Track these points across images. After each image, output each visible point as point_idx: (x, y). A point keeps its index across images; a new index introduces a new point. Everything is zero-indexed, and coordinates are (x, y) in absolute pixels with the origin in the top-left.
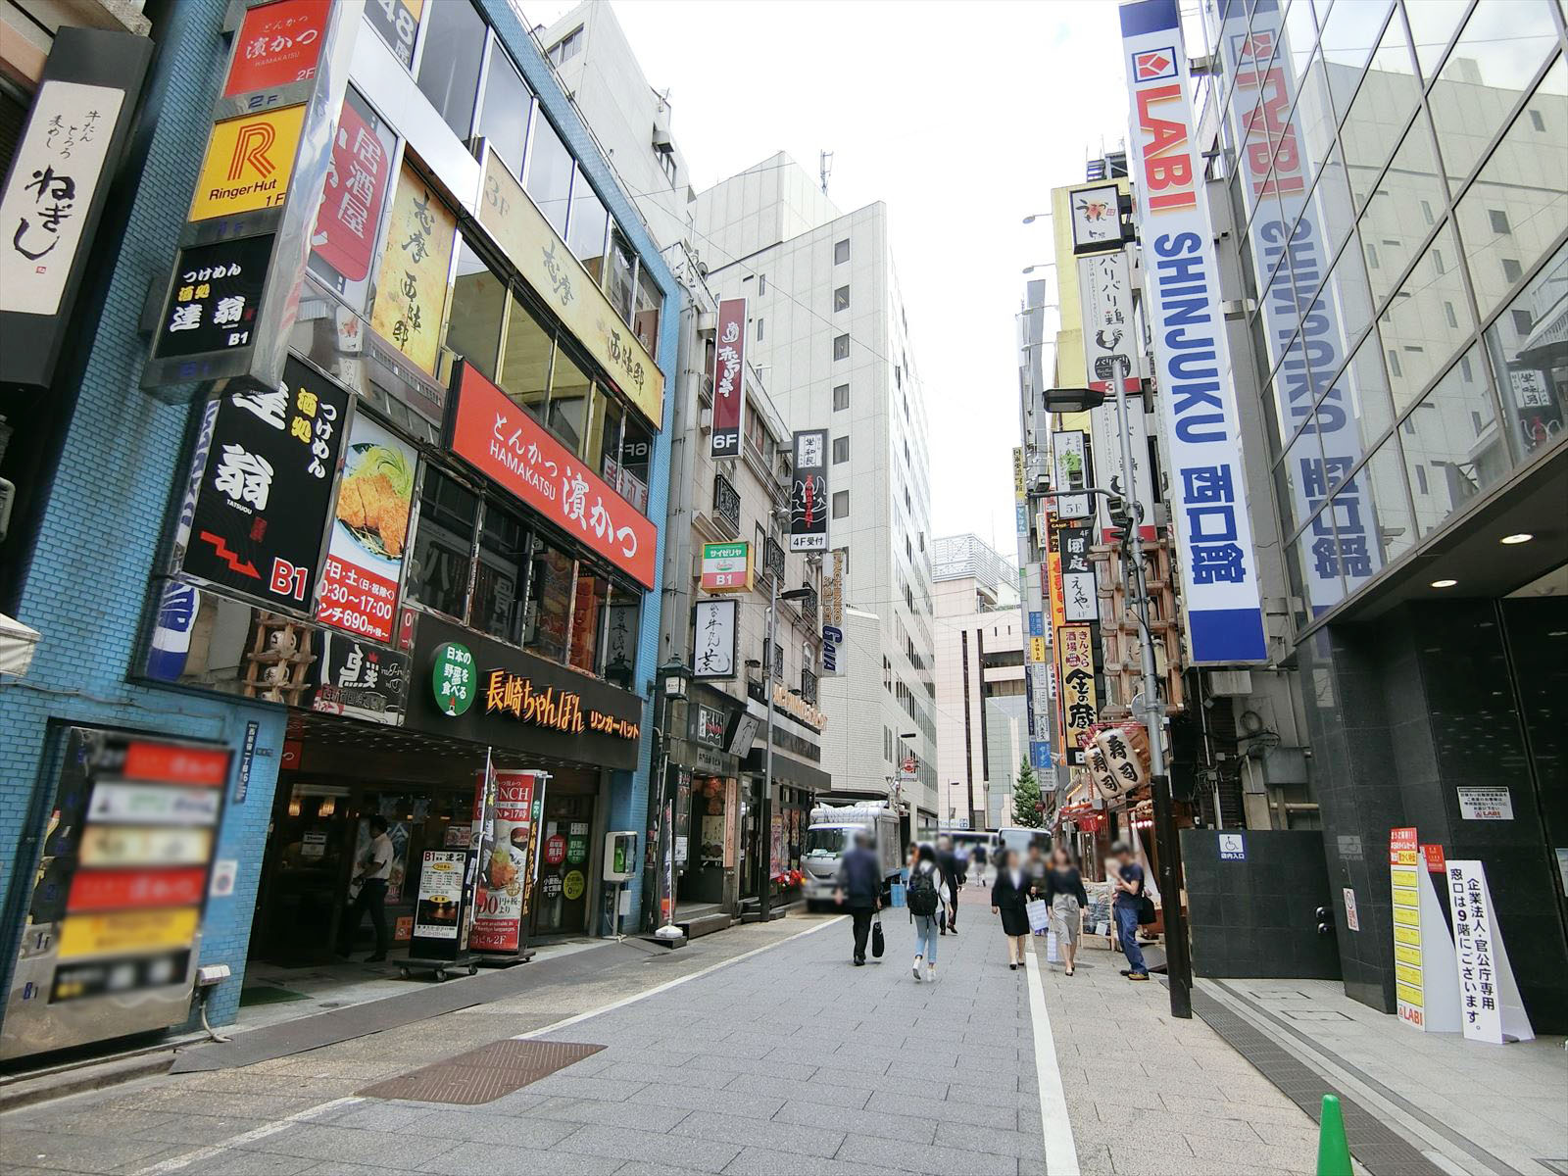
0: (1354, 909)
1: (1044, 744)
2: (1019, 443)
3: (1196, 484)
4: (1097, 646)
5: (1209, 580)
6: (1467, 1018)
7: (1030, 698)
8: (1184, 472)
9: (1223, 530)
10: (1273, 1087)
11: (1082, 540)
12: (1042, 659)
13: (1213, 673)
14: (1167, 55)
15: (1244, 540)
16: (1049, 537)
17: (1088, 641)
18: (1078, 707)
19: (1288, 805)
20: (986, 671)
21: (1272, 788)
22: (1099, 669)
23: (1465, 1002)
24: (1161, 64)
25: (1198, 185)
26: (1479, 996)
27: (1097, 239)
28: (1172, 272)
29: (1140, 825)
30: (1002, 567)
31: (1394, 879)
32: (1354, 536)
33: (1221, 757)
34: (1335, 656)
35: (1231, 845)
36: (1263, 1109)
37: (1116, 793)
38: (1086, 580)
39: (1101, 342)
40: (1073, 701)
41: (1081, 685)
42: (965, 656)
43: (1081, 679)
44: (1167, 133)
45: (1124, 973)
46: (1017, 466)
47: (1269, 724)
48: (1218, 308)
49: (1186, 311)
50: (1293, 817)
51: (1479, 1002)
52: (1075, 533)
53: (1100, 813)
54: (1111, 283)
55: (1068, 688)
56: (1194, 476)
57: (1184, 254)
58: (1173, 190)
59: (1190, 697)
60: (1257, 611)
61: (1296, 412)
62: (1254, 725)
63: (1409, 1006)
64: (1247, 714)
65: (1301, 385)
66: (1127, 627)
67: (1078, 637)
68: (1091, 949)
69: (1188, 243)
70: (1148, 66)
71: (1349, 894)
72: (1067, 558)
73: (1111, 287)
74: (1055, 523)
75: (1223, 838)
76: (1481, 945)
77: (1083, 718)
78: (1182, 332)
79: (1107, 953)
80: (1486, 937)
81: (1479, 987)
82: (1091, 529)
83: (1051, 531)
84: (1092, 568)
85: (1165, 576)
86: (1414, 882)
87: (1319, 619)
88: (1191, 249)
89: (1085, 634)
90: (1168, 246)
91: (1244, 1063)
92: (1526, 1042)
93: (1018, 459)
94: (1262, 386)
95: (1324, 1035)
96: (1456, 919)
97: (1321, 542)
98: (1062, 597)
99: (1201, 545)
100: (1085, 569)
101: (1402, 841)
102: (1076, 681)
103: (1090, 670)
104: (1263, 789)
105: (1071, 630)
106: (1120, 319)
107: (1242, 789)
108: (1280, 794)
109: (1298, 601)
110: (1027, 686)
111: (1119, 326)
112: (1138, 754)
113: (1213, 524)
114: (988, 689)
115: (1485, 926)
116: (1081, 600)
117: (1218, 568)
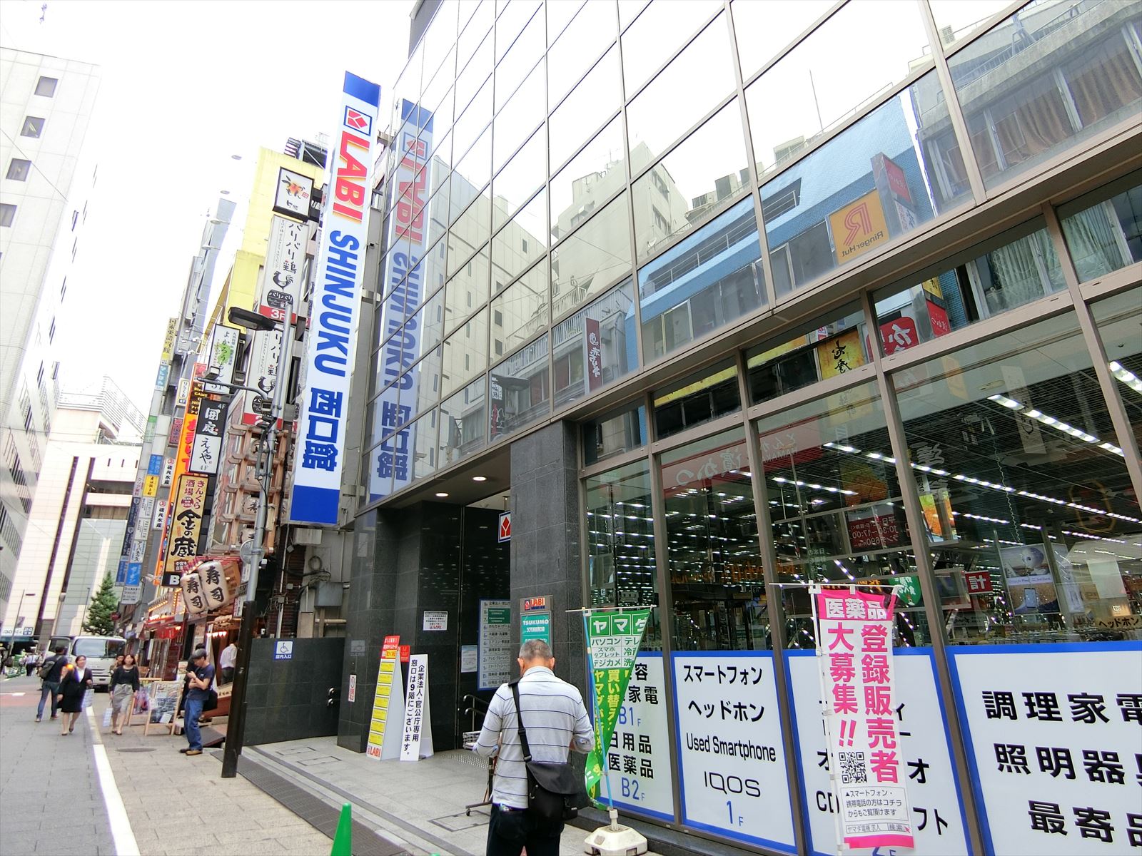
0: (354, 688)
1: (136, 565)
2: (176, 314)
3: (319, 400)
4: (210, 493)
5: (312, 466)
6: (403, 748)
7: (131, 524)
8: (313, 390)
9: (329, 435)
10: (291, 813)
11: (218, 411)
12: (153, 494)
13: (298, 529)
14: (367, 120)
15: (340, 445)
16: (190, 401)
17: (204, 490)
18: (183, 539)
19: (326, 621)
20: (90, 495)
21: (318, 609)
22: (207, 512)
23: (404, 738)
24: (362, 123)
25: (365, 210)
26: (412, 734)
27: (291, 209)
28: (337, 257)
29: (215, 635)
30: (130, 409)
31: (382, 667)
32: (401, 455)
33: (290, 586)
34: (378, 526)
35: (284, 649)
36: (285, 829)
37: (200, 610)
38: (214, 442)
39: (276, 280)
40: (179, 534)
41: (190, 523)
42: (71, 479)
43: (190, 517)
44: (355, 168)
45: (183, 751)
46: (170, 332)
47: (326, 566)
48: (359, 291)
49: (340, 286)
50: (327, 628)
51: (411, 738)
52: (214, 405)
53: (179, 624)
54: (293, 243)
55: (178, 523)
56: (319, 394)
57: (347, 249)
58: (348, 204)
59: (278, 543)
60: (337, 492)
61: (389, 372)
62: (316, 566)
63: (374, 746)
64: (314, 557)
65: (395, 357)
66: (246, 488)
67: (196, 484)
68: (154, 735)
69: (351, 243)
70: (354, 119)
71: (353, 678)
72: (202, 421)
73: (292, 245)
74: (198, 392)
75: (280, 644)
76: (418, 704)
77: (184, 549)
78: (334, 298)
79: (167, 737)
80: (422, 699)
81: (413, 729)
82: (228, 405)
83: (193, 397)
84: (221, 435)
85: (282, 456)
86: (392, 669)
87: (373, 503)
88: (352, 248)
89: (202, 483)
90: (339, 239)
91: (272, 801)
92: (430, 757)
93: (172, 327)
94: (373, 350)
95: (323, 773)
96: (409, 690)
97: (383, 455)
98: (189, 451)
99: (313, 441)
100: (216, 434)
101: (390, 644)
102: (186, 518)
103: (200, 512)
104: (312, 609)
105: (192, 478)
106: (293, 270)
107: (299, 609)
108: (323, 613)
109: (363, 488)
110: (131, 514)
111: (292, 274)
112: (228, 581)
113: (323, 429)
114: (86, 511)
115: (422, 693)
116: (206, 456)
117: (319, 459)
